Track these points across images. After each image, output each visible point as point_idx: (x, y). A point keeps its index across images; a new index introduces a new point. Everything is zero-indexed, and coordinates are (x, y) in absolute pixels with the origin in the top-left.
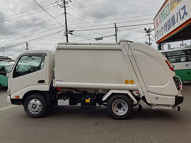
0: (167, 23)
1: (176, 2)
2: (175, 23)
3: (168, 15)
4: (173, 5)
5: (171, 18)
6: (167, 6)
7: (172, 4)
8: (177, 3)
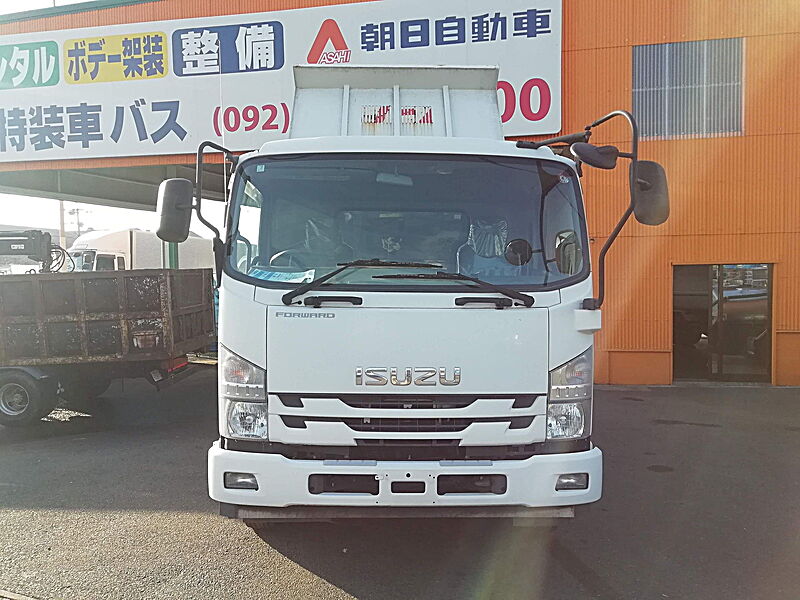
0: (28, 117)
1: (121, 67)
2: (100, 137)
3: (40, 83)
4: (91, 67)
5: (69, 110)
6: (38, 45)
7: (86, 59)
8: (126, 73)
